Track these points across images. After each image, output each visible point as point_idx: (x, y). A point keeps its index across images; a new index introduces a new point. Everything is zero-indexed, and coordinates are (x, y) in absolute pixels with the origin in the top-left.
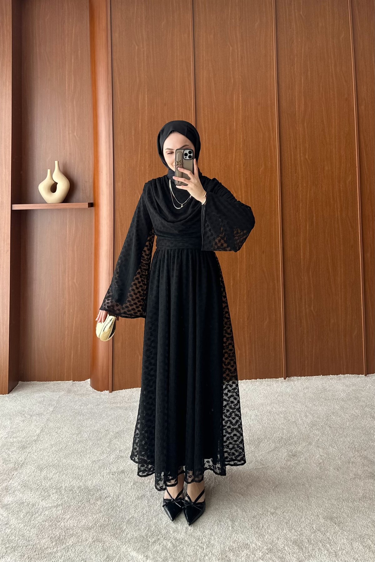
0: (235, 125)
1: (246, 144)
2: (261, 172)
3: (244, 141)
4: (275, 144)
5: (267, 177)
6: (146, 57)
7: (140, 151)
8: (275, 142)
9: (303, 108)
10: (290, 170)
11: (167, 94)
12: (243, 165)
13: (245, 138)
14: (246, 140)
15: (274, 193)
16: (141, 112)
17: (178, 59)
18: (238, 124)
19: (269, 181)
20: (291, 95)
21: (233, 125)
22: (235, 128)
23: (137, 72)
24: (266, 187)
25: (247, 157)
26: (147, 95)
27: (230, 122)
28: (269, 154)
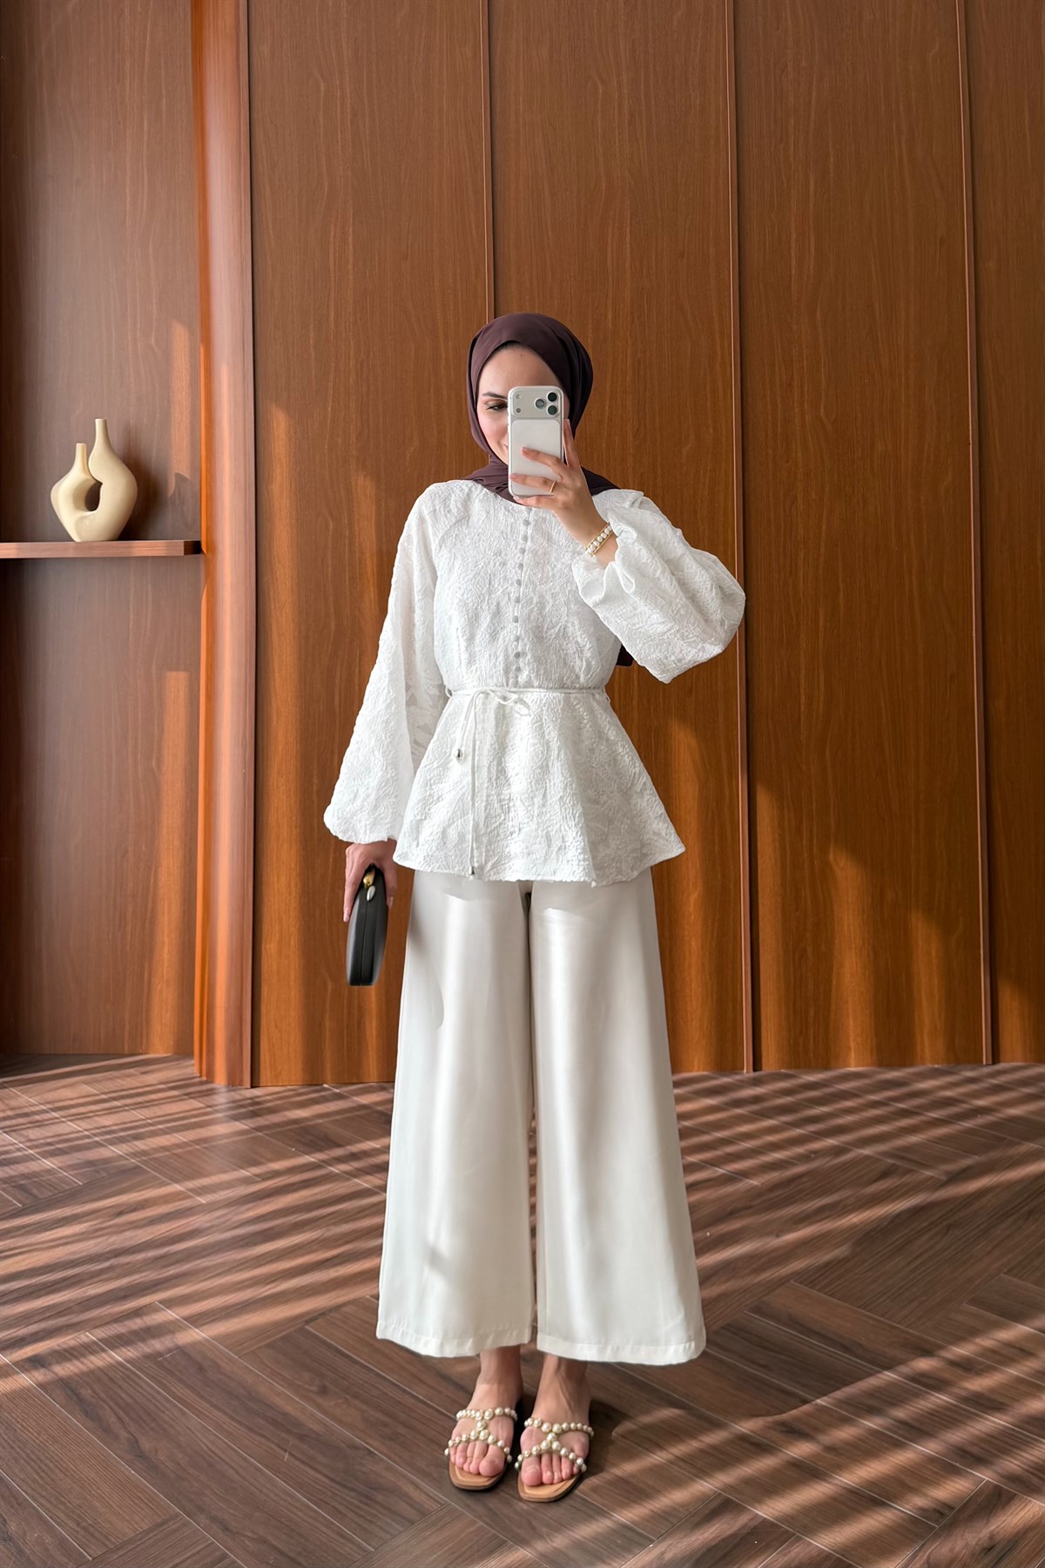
0: (610, 317)
1: (642, 373)
2: (684, 456)
3: (636, 363)
4: (728, 375)
5: (702, 472)
6: (349, 116)
7: (331, 392)
8: (728, 366)
9: (811, 267)
10: (770, 451)
11: (411, 224)
12: (634, 437)
13: (638, 356)
14: (642, 362)
16: (335, 277)
17: (445, 121)
18: (621, 314)
19: (707, 482)
20: (776, 228)
23: (324, 158)
24: (699, 501)
25: (645, 415)
26: (351, 229)
27: (597, 308)
28: (709, 404)
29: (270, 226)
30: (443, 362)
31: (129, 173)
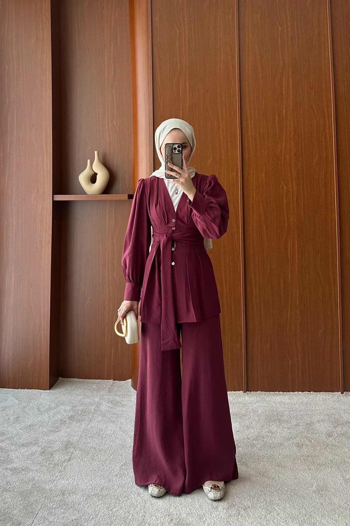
1: (297, 132)
2: (314, 163)
3: (295, 129)
5: (321, 169)
6: (188, 41)
11: (210, 79)
12: (294, 156)
13: (296, 126)
14: (297, 128)
15: (330, 186)
16: (182, 99)
17: (222, 42)
18: (289, 110)
19: (323, 172)
21: (283, 112)
22: (284, 115)
23: (178, 57)
24: (320, 180)
25: (299, 147)
26: (188, 82)
27: (279, 109)
28: (324, 143)
29: (159, 81)
30: (221, 129)
31: (106, 64)
